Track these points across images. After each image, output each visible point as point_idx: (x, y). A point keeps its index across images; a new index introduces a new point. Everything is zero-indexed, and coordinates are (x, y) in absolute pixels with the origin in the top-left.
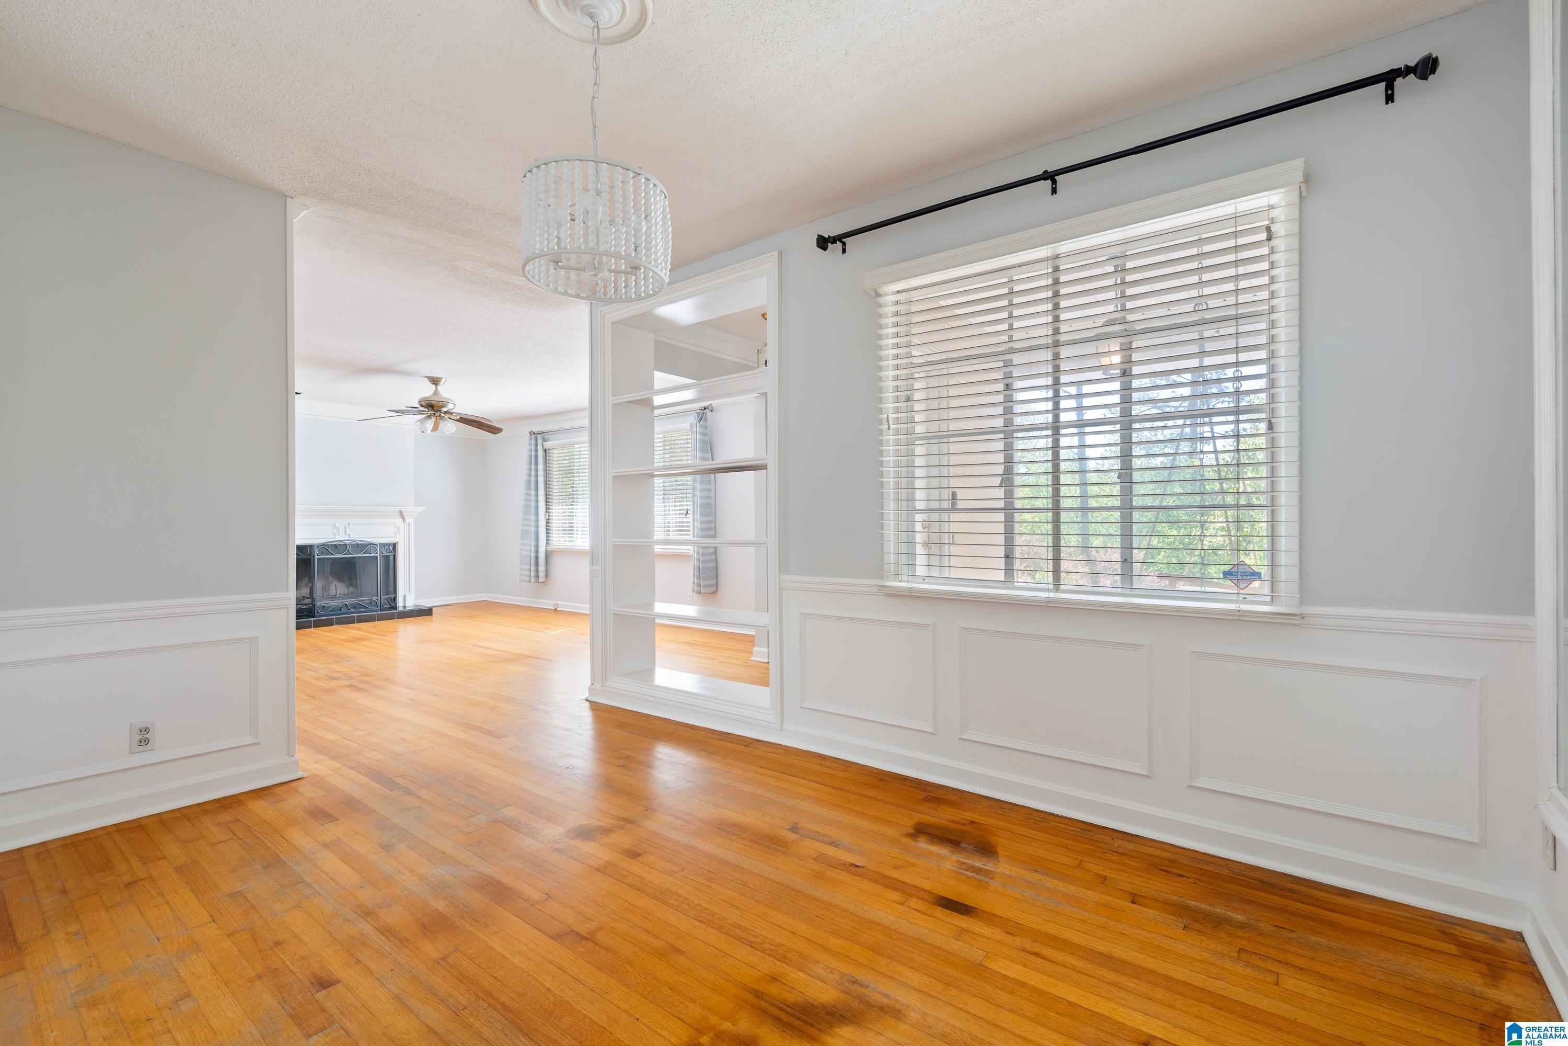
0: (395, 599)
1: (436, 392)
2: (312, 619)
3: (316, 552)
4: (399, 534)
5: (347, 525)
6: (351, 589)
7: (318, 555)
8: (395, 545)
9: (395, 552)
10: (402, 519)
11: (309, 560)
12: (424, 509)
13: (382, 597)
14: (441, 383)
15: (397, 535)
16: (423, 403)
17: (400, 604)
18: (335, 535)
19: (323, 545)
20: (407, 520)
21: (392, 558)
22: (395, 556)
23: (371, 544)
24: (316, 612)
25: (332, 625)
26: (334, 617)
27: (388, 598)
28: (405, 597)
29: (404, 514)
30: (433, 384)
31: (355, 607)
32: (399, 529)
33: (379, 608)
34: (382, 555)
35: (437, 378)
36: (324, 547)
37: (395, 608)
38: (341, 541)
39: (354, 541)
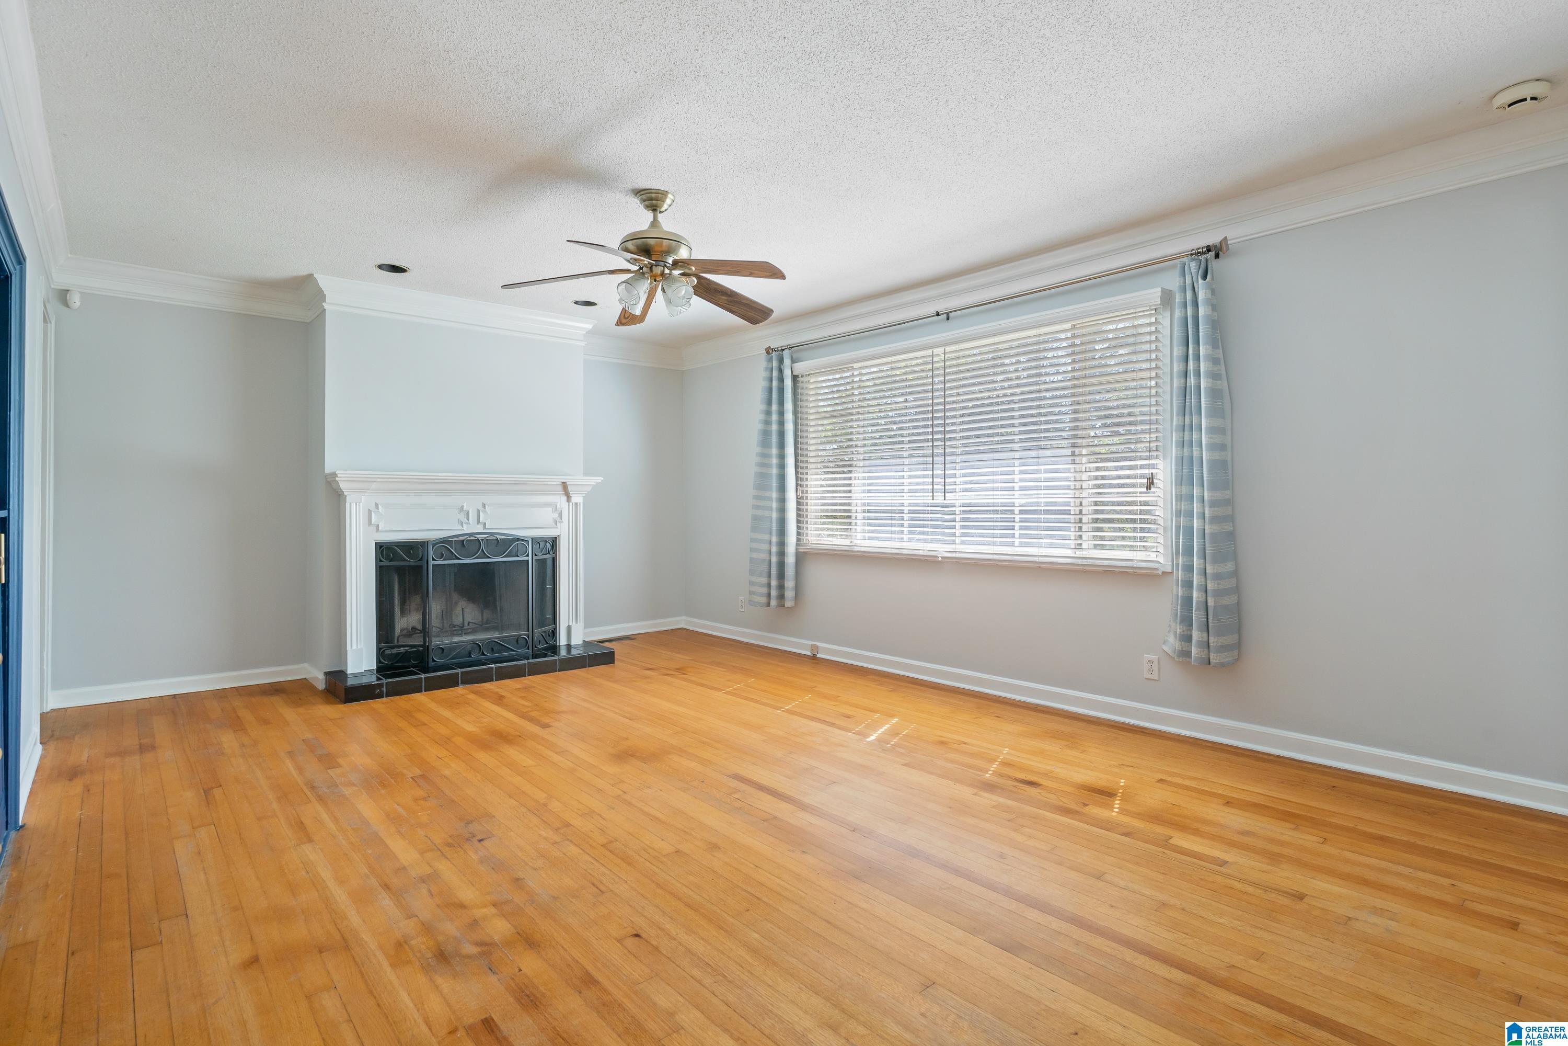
0: (554, 634)
1: (655, 223)
2: (423, 676)
3: (431, 553)
4: (562, 522)
5: (480, 508)
6: (487, 614)
7: (434, 560)
8: (554, 541)
9: (555, 553)
10: (565, 498)
11: (420, 567)
12: (599, 479)
13: (536, 631)
14: (665, 206)
15: (559, 524)
16: (630, 245)
17: (563, 641)
18: (461, 524)
19: (445, 541)
20: (575, 499)
21: (549, 563)
22: (554, 560)
23: (518, 540)
24: (430, 660)
25: (456, 684)
26: (459, 671)
27: (545, 632)
28: (569, 629)
29: (570, 488)
30: (647, 207)
31: (492, 649)
32: (561, 516)
33: (530, 651)
34: (535, 558)
35: (658, 192)
36: (445, 545)
37: (554, 649)
38: (471, 535)
39: (492, 534)
